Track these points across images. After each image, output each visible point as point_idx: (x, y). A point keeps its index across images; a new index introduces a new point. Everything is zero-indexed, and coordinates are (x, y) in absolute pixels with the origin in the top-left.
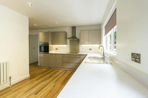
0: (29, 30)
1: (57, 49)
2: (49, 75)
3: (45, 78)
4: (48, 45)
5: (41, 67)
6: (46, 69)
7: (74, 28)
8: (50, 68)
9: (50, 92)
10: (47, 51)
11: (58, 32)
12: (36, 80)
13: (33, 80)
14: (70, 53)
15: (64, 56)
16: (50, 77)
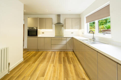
0: (24, 15)
1: (43, 33)
2: (41, 57)
3: (40, 60)
4: (37, 30)
5: (29, 50)
6: (35, 52)
7: (59, 16)
8: (38, 50)
9: (55, 72)
10: (36, 34)
11: (46, 19)
12: (33, 63)
13: (30, 64)
14: (55, 36)
15: (52, 39)
16: (44, 58)
